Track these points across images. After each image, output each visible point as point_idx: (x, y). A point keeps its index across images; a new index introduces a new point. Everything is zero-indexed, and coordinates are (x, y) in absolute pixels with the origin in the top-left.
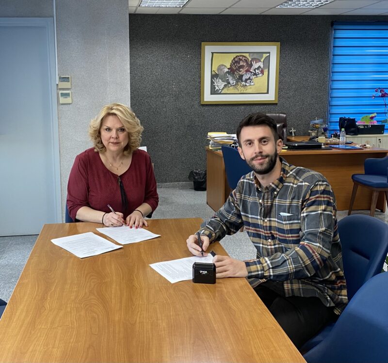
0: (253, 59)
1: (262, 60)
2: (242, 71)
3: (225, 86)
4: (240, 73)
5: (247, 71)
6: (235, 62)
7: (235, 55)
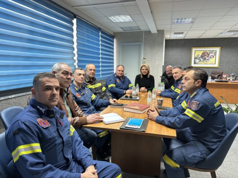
0: (210, 53)
1: (213, 53)
3: (199, 61)
4: (205, 57)
5: (207, 57)
6: (203, 54)
7: (203, 51)
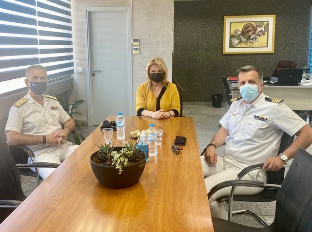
0: (257, 26)
1: (263, 26)
2: (250, 33)
3: (239, 42)
4: (249, 35)
5: (253, 33)
6: (246, 27)
7: (245, 23)
